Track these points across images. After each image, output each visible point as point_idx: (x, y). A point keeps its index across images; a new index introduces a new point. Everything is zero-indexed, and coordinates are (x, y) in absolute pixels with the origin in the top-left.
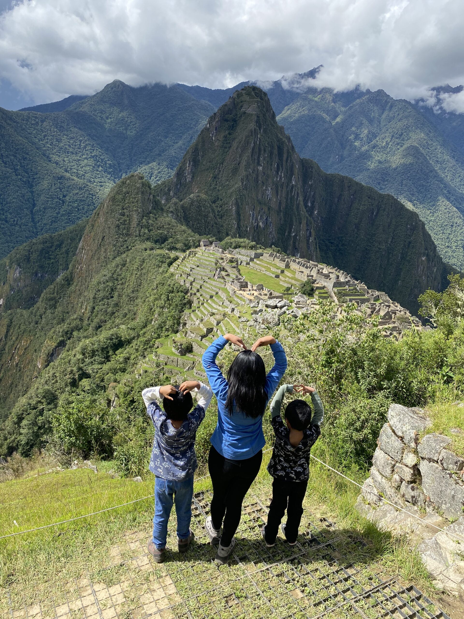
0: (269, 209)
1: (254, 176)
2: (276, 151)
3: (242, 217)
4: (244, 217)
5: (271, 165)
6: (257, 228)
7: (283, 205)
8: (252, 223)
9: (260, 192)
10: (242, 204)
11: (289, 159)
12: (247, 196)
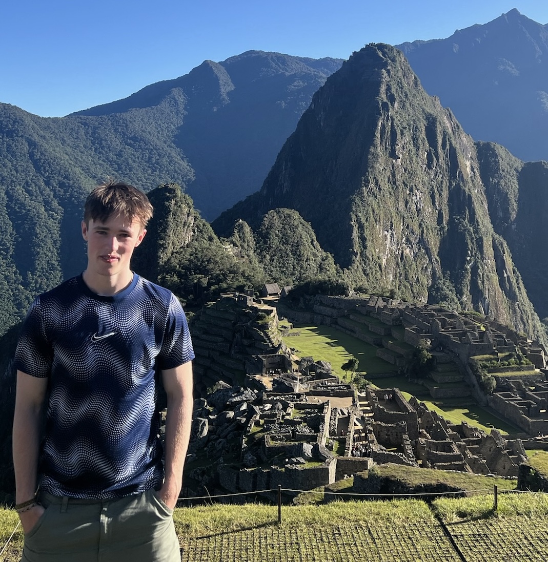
0: (420, 225)
1: (388, 173)
2: (423, 135)
3: (369, 244)
4: (373, 242)
5: (417, 155)
6: (402, 259)
7: (446, 217)
8: (391, 251)
9: (401, 199)
10: (367, 221)
11: (448, 145)
12: (376, 207)
